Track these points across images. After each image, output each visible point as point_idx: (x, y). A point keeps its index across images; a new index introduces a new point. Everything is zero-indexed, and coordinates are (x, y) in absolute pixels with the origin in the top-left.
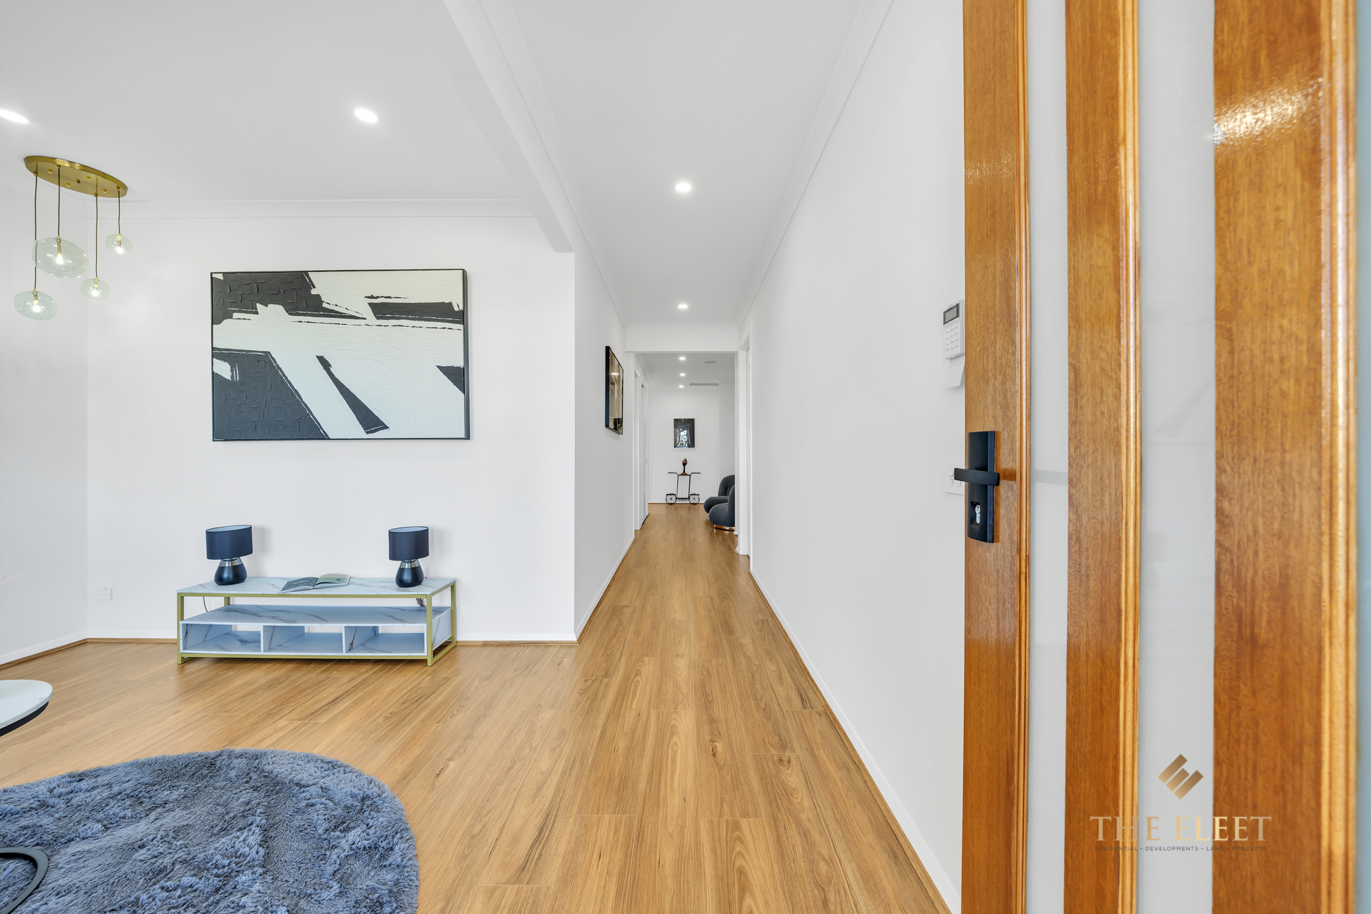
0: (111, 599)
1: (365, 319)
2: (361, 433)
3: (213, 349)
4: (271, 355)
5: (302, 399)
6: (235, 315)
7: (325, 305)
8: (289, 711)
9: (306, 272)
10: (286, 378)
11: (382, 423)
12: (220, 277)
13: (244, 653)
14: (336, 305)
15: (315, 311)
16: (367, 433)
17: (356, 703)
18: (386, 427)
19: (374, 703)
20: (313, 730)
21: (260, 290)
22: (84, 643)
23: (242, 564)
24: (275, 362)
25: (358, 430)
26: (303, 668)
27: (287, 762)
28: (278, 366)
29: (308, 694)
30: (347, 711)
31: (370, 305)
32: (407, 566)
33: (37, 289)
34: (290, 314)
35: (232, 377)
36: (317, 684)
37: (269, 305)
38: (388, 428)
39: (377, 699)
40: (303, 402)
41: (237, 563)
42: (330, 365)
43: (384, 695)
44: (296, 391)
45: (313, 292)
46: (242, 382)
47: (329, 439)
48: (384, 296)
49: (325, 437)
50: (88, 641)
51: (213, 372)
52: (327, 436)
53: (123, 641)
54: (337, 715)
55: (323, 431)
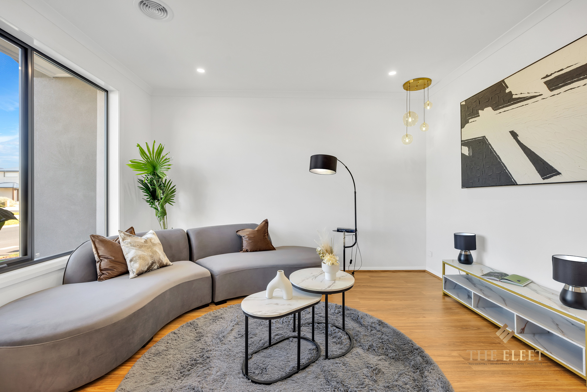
0: (432, 256)
1: (542, 95)
2: (538, 178)
3: (461, 141)
4: (486, 138)
5: (501, 161)
6: (470, 121)
7: (514, 97)
8: (463, 349)
9: (503, 81)
10: (493, 149)
11: (555, 171)
12: (464, 103)
13: (465, 303)
14: (521, 94)
15: (508, 102)
16: (544, 179)
17: (503, 373)
18: (559, 173)
19: (515, 382)
20: (465, 370)
21: (480, 103)
22: (424, 271)
23: (471, 254)
24: (488, 141)
25: (537, 178)
26: (490, 328)
27: (435, 378)
28: (489, 143)
29: (480, 346)
30: (494, 373)
31: (545, 83)
32: (571, 288)
33: (407, 133)
34: (494, 110)
35: (469, 154)
36: (490, 343)
37: (485, 109)
38: (560, 174)
39: (519, 382)
40: (502, 162)
41: (468, 253)
42: (518, 135)
43: (527, 382)
44: (498, 156)
45: (507, 91)
46: (473, 156)
47: (517, 185)
48: (557, 71)
49: (514, 184)
50: (426, 271)
51: (462, 153)
52: (516, 183)
53: (434, 276)
54: (484, 371)
55: (514, 179)
